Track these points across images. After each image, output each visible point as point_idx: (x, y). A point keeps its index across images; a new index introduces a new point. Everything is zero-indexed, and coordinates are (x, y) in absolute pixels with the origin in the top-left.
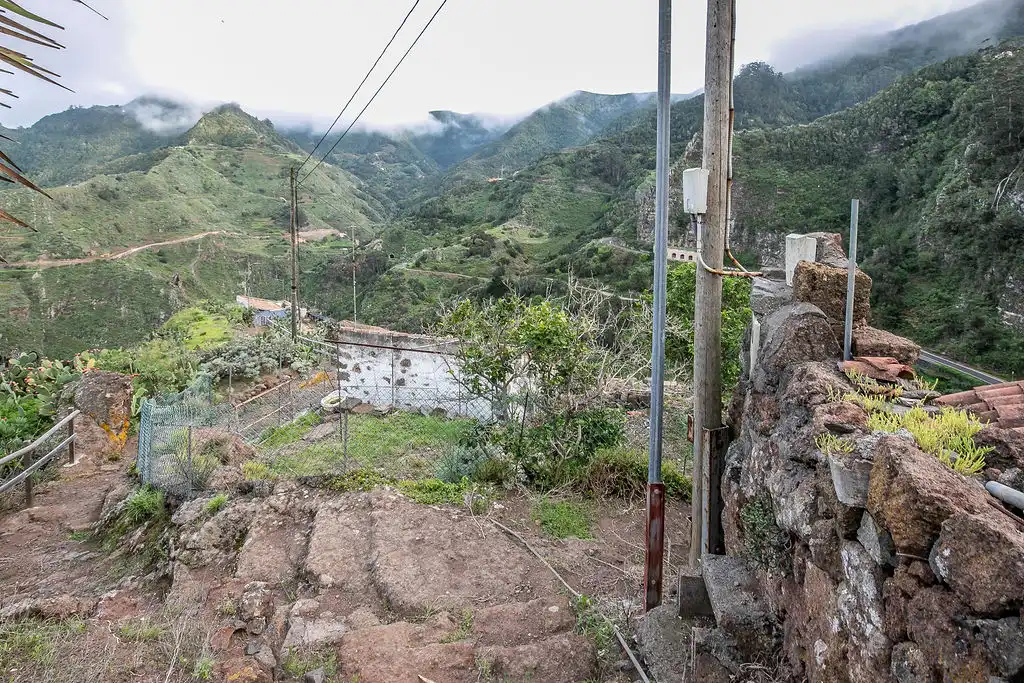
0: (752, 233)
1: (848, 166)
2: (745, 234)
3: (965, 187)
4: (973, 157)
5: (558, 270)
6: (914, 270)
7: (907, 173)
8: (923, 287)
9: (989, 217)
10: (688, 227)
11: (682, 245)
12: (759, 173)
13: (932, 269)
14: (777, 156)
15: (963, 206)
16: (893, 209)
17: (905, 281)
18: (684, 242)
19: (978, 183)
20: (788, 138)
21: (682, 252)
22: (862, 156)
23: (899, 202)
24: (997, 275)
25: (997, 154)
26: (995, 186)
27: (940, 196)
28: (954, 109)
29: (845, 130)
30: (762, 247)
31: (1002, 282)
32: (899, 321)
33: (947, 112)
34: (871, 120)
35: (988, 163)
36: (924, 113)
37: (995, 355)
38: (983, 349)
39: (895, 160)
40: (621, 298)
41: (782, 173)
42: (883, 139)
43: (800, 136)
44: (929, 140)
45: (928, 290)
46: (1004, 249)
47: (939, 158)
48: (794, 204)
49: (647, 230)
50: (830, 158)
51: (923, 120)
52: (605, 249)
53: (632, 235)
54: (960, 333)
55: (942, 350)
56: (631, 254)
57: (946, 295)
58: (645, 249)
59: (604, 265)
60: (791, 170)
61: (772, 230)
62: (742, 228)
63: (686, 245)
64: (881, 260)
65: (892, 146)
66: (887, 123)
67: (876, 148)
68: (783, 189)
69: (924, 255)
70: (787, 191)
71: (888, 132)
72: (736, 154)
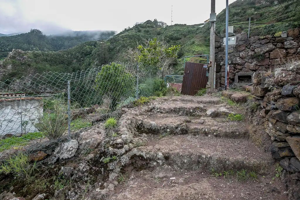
1: (67, 65)
4: (97, 65)
14: (46, 60)
20: (50, 55)
22: (71, 63)
28: (92, 53)
29: (67, 55)
30: (41, 89)
34: (74, 53)
36: (86, 53)
39: (80, 64)
41: (48, 66)
42: (77, 59)
43: (53, 55)
44: (87, 60)
47: (89, 65)
48: (52, 76)
50: (62, 62)
51: (86, 55)
60: (51, 65)
61: (44, 84)
62: (33, 84)
65: (79, 61)
66: (78, 54)
67: (75, 61)
68: (47, 71)
71: (78, 57)
72: (31, 58)
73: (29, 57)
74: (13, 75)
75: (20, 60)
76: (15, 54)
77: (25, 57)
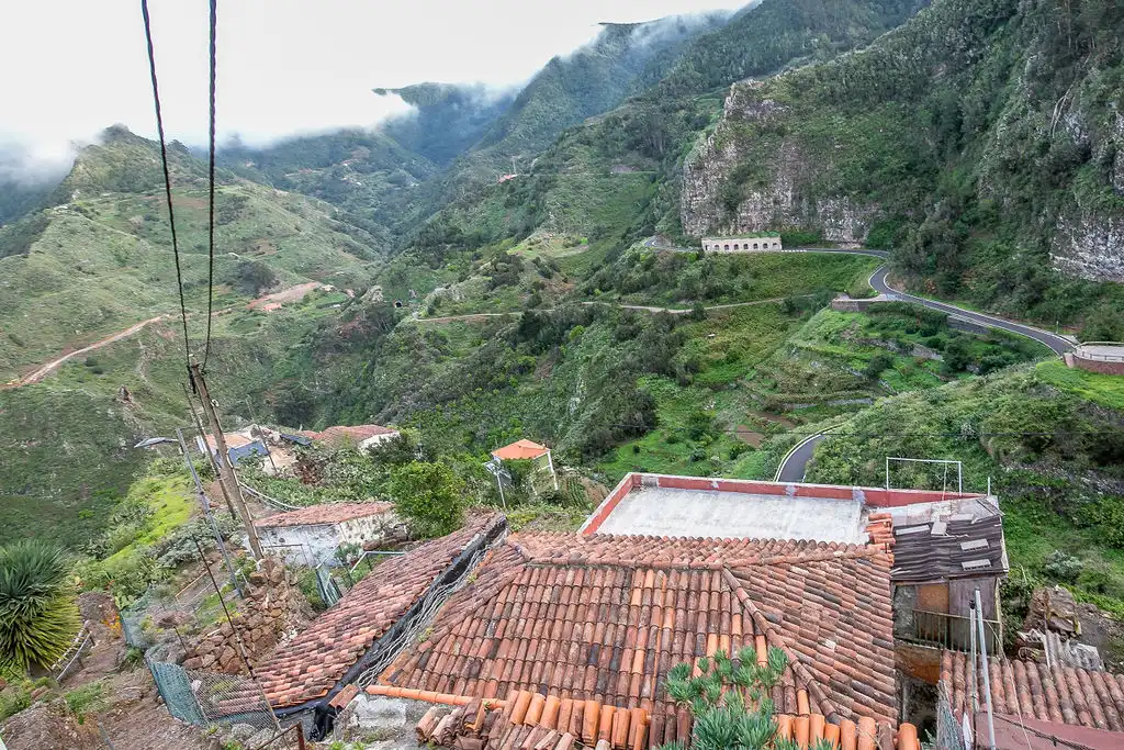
0: (812, 203)
1: (911, 99)
2: (805, 203)
3: (1025, 112)
4: (1033, 73)
5: (597, 291)
6: (975, 221)
7: (971, 101)
8: (983, 240)
9: (1044, 148)
10: (739, 210)
11: (735, 233)
12: (812, 126)
13: (993, 219)
14: (831, 98)
15: (1022, 138)
16: (959, 148)
17: (965, 237)
18: (736, 229)
19: (1037, 108)
20: (842, 72)
21: (735, 241)
22: (926, 84)
23: (965, 139)
24: (1050, 217)
25: (1057, 67)
26: (1052, 107)
27: (1001, 128)
28: (1020, 9)
29: (908, 50)
30: (825, 218)
31: (1053, 224)
32: (958, 284)
33: (1014, 12)
34: (934, 34)
35: (1048, 78)
36: (992, 16)
37: (1043, 307)
38: (1033, 302)
39: (961, 84)
40: (672, 311)
41: (839, 119)
42: (947, 58)
43: (856, 68)
44: (994, 52)
45: (989, 242)
46: (1055, 185)
47: (1004, 77)
48: (855, 158)
49: (693, 221)
50: (891, 92)
51: (989, 27)
52: (647, 254)
53: (676, 231)
54: (1012, 288)
55: (996, 310)
56: (677, 256)
57: (1004, 247)
58: (694, 245)
59: (648, 273)
60: (848, 115)
61: (833, 194)
62: (801, 198)
63: (740, 232)
64: (942, 216)
65: (956, 68)
66: (952, 35)
67: (942, 70)
68: (840, 141)
69: (984, 203)
70: (846, 143)
71: (952, 47)
72: (784, 104)
73: (779, 102)
74: (741, 177)
75: (752, 119)
76: (739, 101)
77: (766, 102)
